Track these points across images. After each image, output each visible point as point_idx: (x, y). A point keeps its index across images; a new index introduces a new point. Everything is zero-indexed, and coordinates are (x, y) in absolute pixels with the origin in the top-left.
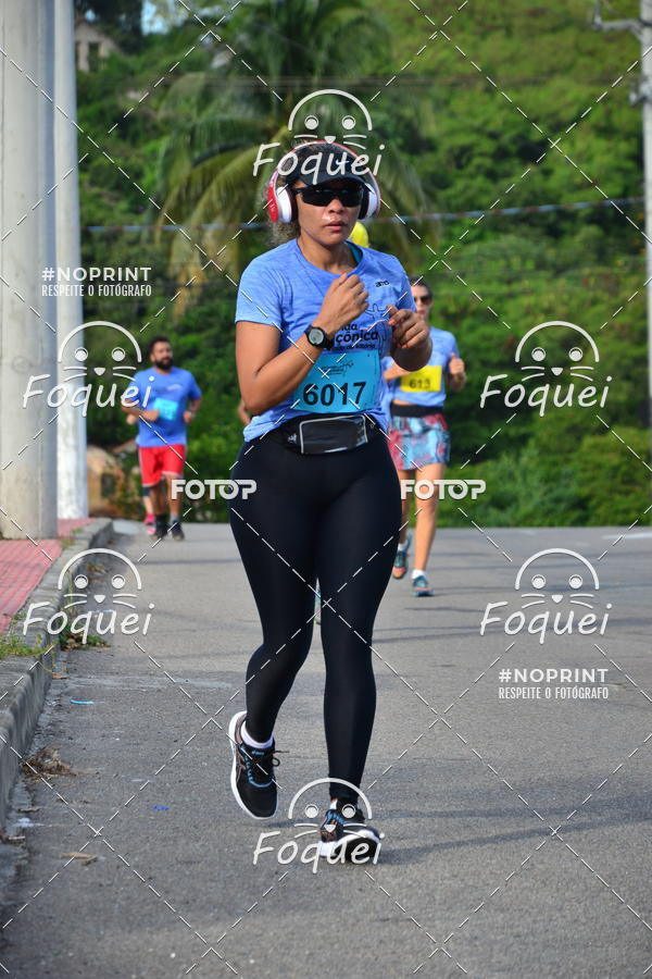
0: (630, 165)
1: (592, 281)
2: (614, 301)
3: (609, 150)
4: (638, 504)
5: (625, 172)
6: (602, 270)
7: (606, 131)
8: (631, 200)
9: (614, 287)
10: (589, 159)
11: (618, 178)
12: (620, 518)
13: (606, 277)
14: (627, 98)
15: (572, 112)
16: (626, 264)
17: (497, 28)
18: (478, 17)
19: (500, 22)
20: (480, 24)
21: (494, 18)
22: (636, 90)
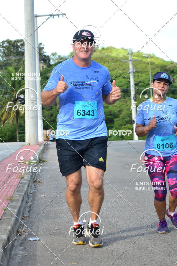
0: (128, 83)
1: (123, 101)
2: (127, 104)
3: (125, 81)
4: (131, 136)
5: (128, 84)
6: (124, 99)
7: (124, 78)
8: (128, 88)
9: (126, 102)
10: (122, 82)
11: (126, 85)
12: (128, 139)
13: (124, 101)
14: (127, 72)
15: (119, 75)
16: (128, 99)
17: (107, 62)
18: (103, 60)
19: (107, 61)
20: (104, 61)
21: (106, 60)
22: (129, 71)
